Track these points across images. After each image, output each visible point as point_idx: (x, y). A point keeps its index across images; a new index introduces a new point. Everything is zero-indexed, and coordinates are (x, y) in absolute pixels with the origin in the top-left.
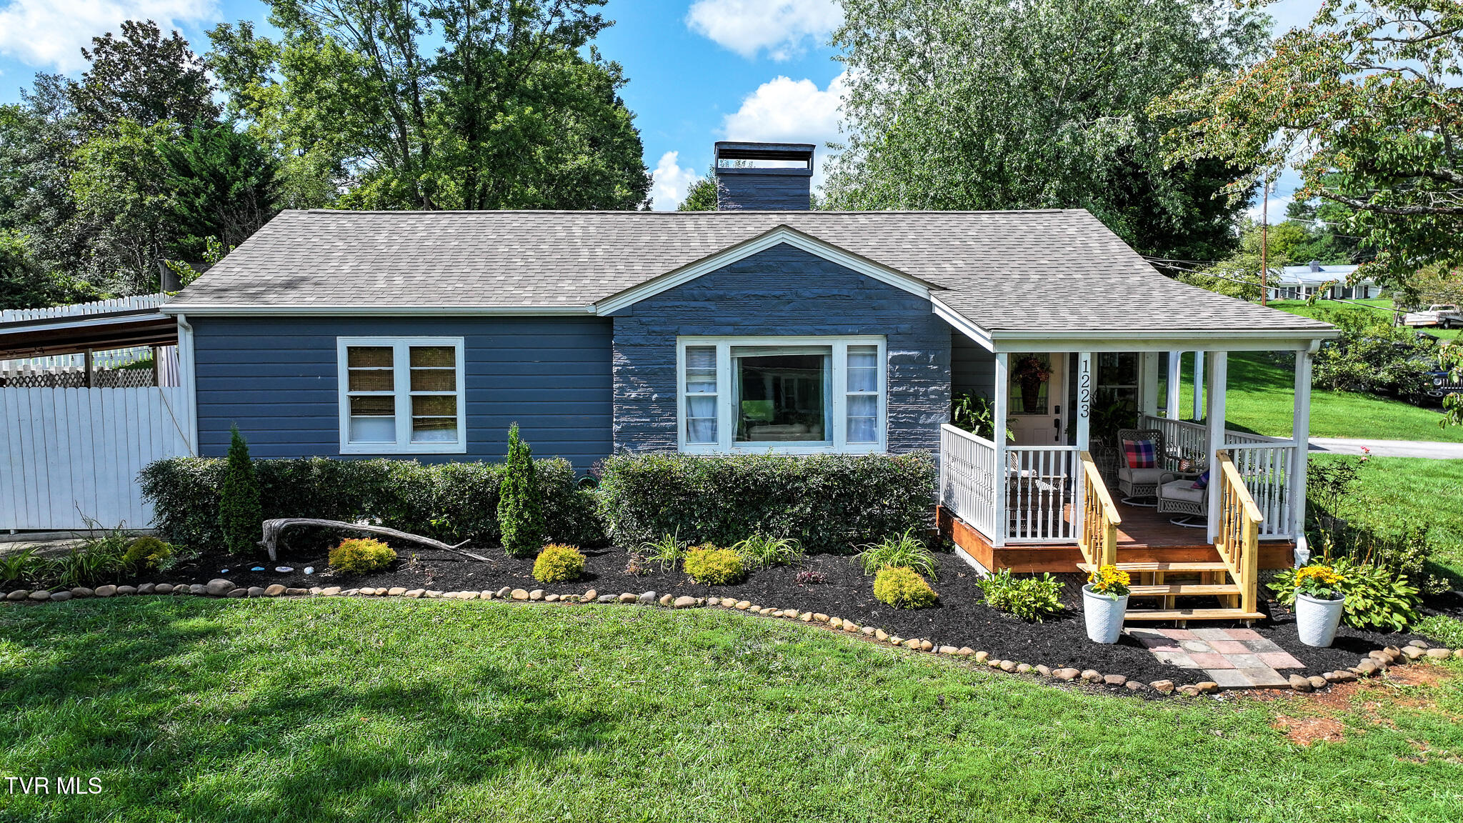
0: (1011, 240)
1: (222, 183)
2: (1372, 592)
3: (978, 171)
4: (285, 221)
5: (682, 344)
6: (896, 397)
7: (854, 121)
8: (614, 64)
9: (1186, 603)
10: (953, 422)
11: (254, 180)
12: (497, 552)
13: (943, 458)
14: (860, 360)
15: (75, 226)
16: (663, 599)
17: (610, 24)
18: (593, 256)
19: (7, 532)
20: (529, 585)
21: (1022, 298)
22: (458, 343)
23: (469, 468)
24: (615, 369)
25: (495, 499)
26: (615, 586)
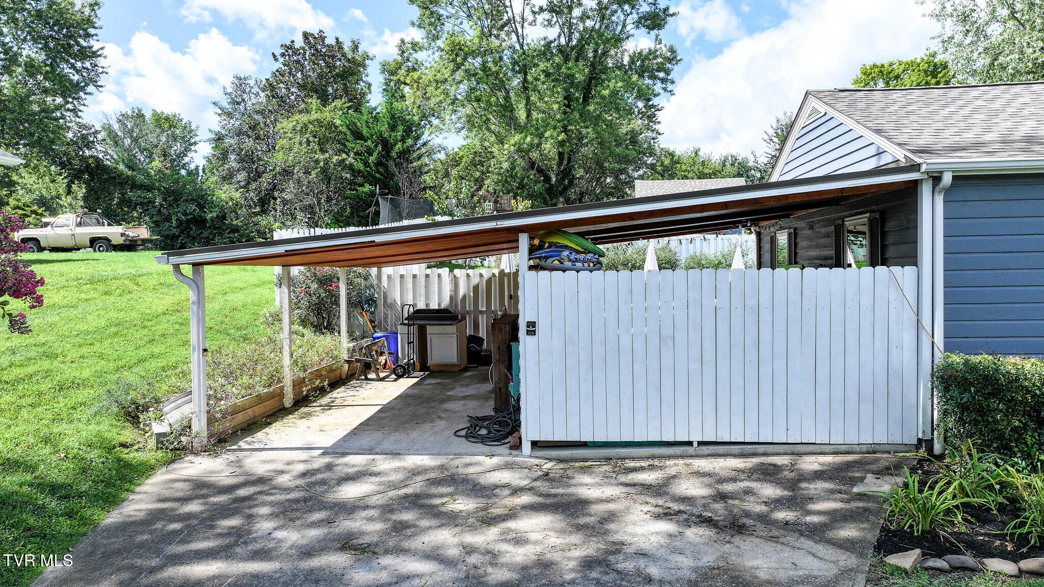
1: (387, 146)
11: (409, 142)
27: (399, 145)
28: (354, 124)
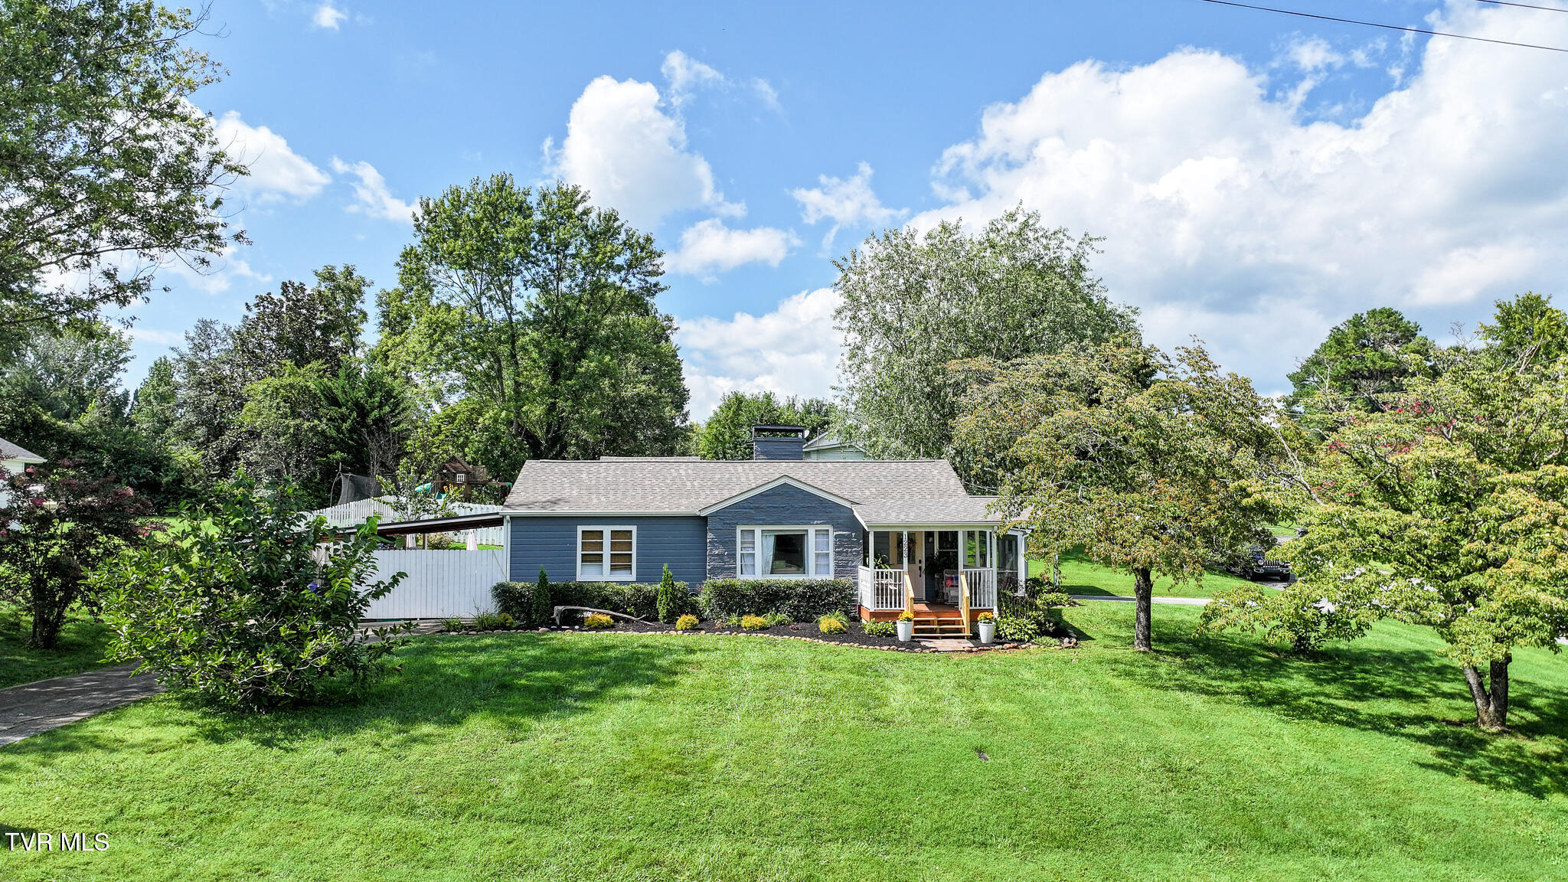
0: (903, 478)
1: (363, 412)
2: (1018, 627)
4: (530, 467)
5: (739, 529)
6: (837, 554)
7: (850, 375)
8: (667, 317)
9: (943, 631)
10: (860, 563)
11: (387, 409)
12: (656, 622)
13: (860, 581)
14: (821, 536)
15: (227, 439)
16: (733, 634)
17: (666, 288)
18: (693, 486)
20: (676, 630)
22: (634, 529)
23: (642, 586)
24: (708, 541)
25: (655, 598)
26: (712, 630)
27: (376, 412)
28: (330, 388)
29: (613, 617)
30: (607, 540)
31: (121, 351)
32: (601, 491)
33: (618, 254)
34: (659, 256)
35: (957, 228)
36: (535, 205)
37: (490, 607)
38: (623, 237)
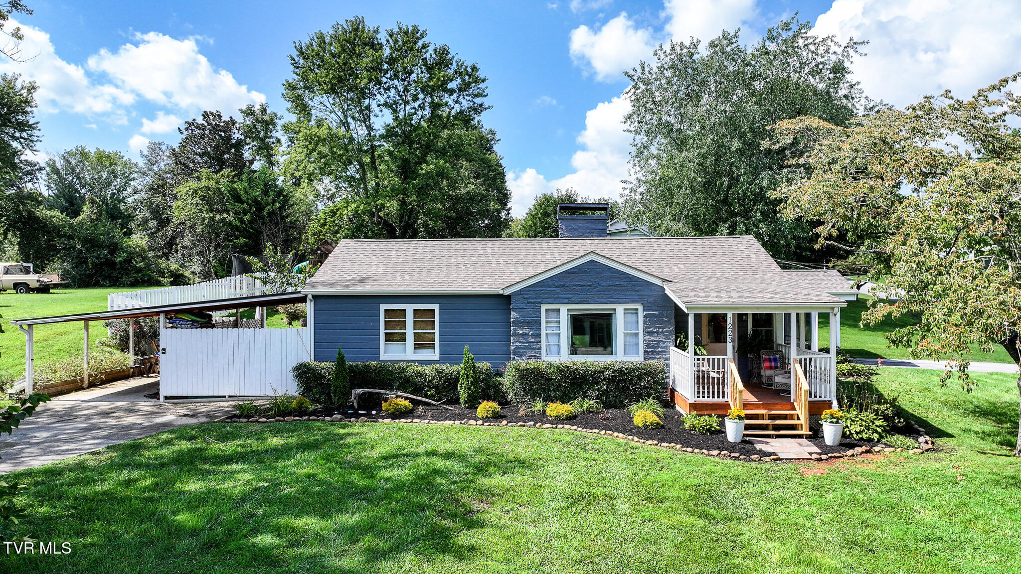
1: (260, 207)
2: (864, 423)
3: (713, 199)
4: (344, 246)
5: (544, 308)
6: (647, 334)
7: (638, 168)
8: (491, 131)
9: (775, 427)
10: (676, 346)
11: (278, 205)
12: (457, 406)
13: (672, 363)
14: (630, 315)
16: (537, 425)
17: (489, 108)
18: (498, 264)
19: (225, 397)
20: (476, 419)
21: (707, 286)
22: (436, 307)
23: (444, 367)
24: (512, 320)
25: (457, 380)
26: (515, 420)
27: (269, 207)
28: (235, 189)
29: (412, 401)
30: (410, 319)
31: (131, 173)
32: (407, 269)
33: (452, 80)
34: (483, 81)
35: (736, 36)
36: (384, 42)
37: (289, 388)
38: (454, 66)
